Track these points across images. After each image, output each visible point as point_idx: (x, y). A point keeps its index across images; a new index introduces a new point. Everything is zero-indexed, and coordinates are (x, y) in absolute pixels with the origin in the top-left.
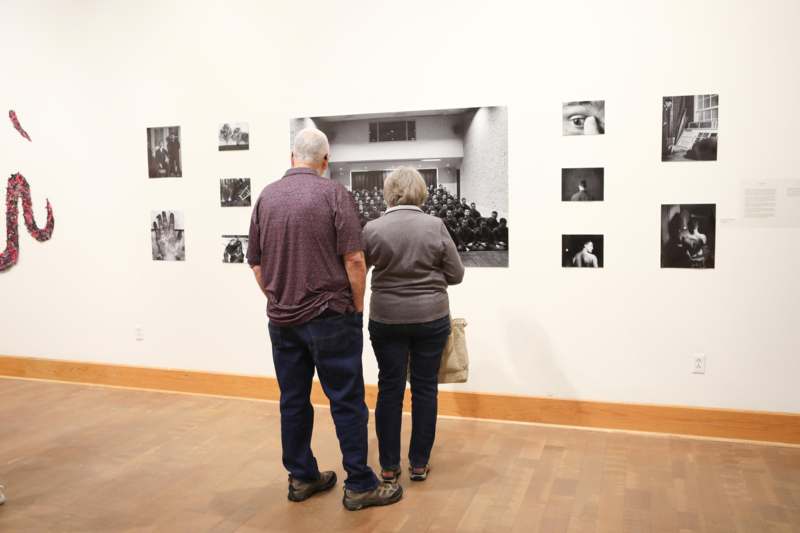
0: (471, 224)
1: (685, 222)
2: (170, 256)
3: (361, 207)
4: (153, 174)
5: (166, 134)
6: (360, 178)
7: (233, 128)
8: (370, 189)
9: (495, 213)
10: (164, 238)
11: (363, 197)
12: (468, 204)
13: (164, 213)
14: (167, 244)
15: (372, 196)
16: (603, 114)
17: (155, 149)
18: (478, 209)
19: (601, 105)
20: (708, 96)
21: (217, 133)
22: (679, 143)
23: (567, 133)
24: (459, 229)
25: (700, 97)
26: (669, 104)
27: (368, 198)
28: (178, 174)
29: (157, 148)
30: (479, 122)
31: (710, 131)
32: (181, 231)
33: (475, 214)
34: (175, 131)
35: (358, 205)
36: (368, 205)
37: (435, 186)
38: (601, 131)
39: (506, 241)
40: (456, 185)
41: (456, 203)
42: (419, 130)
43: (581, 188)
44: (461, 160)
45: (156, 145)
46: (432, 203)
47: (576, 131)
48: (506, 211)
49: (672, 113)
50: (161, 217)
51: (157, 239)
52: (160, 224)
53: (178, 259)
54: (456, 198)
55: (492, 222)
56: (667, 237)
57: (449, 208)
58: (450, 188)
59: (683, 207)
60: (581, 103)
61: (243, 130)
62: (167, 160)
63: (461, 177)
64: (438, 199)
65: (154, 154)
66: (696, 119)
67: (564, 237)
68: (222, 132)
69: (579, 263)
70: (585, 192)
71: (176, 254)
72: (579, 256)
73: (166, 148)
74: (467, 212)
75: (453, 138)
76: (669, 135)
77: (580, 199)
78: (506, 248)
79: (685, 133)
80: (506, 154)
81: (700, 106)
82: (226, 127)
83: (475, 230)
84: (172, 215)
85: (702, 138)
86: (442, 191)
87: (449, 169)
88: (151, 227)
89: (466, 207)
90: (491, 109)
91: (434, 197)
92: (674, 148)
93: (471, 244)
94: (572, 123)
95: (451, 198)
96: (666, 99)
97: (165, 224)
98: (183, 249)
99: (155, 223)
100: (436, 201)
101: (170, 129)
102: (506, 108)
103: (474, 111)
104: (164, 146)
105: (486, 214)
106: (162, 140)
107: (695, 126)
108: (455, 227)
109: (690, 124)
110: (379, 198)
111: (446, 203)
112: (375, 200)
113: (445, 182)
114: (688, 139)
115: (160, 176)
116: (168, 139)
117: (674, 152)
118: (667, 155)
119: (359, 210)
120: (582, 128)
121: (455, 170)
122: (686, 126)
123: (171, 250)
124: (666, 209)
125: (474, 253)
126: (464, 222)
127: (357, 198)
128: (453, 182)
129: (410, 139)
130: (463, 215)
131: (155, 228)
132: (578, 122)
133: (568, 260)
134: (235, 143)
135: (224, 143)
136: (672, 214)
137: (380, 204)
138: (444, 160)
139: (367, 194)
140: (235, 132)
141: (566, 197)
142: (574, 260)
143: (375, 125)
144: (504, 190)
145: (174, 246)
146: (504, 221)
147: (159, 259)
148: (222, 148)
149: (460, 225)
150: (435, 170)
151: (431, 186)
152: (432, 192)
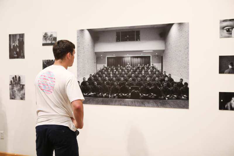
0: (168, 85)
2: (18, 97)
3: (111, 75)
4: (11, 57)
5: (18, 37)
6: (110, 60)
7: (49, 34)
8: (116, 66)
9: (182, 80)
10: (15, 89)
11: (112, 70)
12: (167, 74)
13: (16, 76)
14: (17, 91)
15: (117, 69)
17: (13, 44)
18: (172, 77)
21: (42, 37)
23: (222, 37)
24: (162, 88)
27: (115, 70)
28: (23, 57)
29: (14, 44)
30: (174, 31)
32: (23, 85)
33: (171, 80)
34: (22, 36)
35: (110, 74)
36: (115, 74)
37: (150, 65)
39: (188, 95)
40: (160, 64)
41: (161, 73)
42: (141, 36)
43: (230, 67)
44: (163, 51)
45: (13, 43)
46: (148, 74)
47: (227, 35)
48: (188, 78)
50: (15, 78)
51: (12, 89)
52: (14, 81)
53: (22, 99)
54: (160, 71)
55: (180, 84)
57: (157, 77)
58: (158, 66)
60: (231, 20)
61: (54, 36)
62: (18, 50)
63: (164, 60)
64: (152, 71)
65: (12, 47)
67: (220, 93)
68: (44, 36)
69: (229, 108)
70: (232, 68)
71: (21, 97)
72: (229, 104)
73: (17, 44)
74: (166, 79)
75: (160, 40)
77: (229, 73)
78: (187, 98)
80: (188, 48)
82: (46, 34)
83: (171, 89)
84: (19, 77)
86: (153, 67)
87: (157, 56)
88: (9, 83)
89: (166, 76)
90: (180, 24)
91: (149, 70)
93: (168, 96)
94: (225, 31)
95: (158, 71)
97: (16, 82)
98: (24, 94)
99: (11, 81)
100: (150, 73)
101: (20, 35)
102: (188, 24)
103: (171, 25)
104: (17, 43)
105: (176, 80)
106: (16, 40)
108: (160, 86)
110: (120, 70)
111: (155, 74)
112: (119, 72)
113: (155, 63)
115: (14, 58)
116: (19, 40)
119: (110, 77)
120: (231, 34)
121: (160, 56)
123: (18, 95)
125: (170, 101)
126: (165, 84)
127: (109, 71)
128: (160, 63)
129: (137, 40)
130: (164, 80)
131: (11, 84)
132: (228, 31)
133: (222, 106)
134: (50, 42)
135: (45, 42)
137: (121, 74)
138: (155, 51)
139: (114, 68)
140: (50, 36)
141: (221, 71)
142: (226, 106)
143: (119, 32)
144: (186, 67)
145: (20, 93)
146: (186, 84)
147: (13, 99)
148: (44, 45)
149: (163, 85)
150: (150, 56)
151: (148, 65)
152: (148, 68)
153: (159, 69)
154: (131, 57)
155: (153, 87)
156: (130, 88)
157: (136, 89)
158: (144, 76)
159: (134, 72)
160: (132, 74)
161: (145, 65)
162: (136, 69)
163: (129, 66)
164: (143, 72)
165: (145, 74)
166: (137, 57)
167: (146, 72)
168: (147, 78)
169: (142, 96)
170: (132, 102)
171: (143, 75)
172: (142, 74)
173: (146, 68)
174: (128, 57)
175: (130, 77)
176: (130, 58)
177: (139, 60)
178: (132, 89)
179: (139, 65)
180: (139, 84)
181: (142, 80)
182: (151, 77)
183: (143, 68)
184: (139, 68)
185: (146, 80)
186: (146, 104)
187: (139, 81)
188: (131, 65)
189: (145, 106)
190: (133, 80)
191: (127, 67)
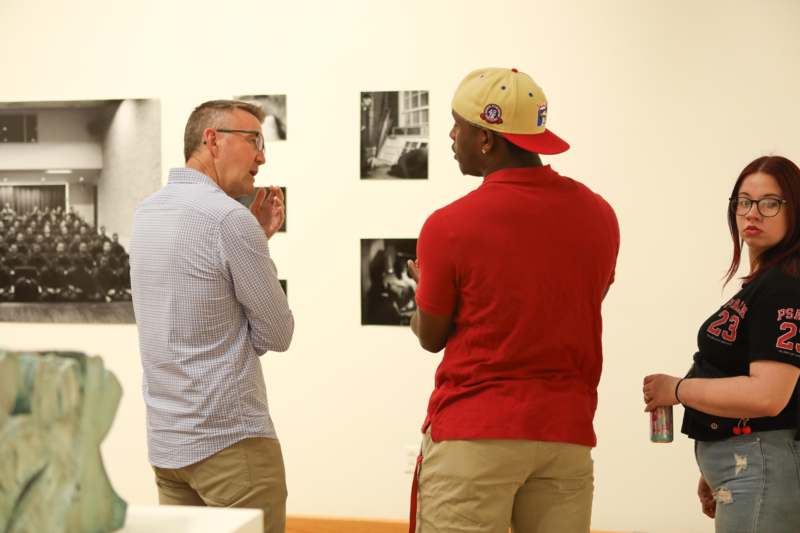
0: (112, 263)
1: (391, 262)
12: (109, 234)
16: (284, 113)
18: (122, 242)
19: (280, 101)
20: (415, 92)
22: (382, 155)
24: (96, 270)
25: (407, 93)
26: (368, 101)
30: (124, 119)
31: (418, 140)
33: (118, 250)
37: (64, 208)
38: (282, 135)
40: (92, 207)
41: (92, 232)
42: (41, 128)
44: (98, 173)
46: (60, 233)
49: (371, 114)
54: (92, 225)
56: (368, 284)
57: (83, 240)
58: (84, 212)
59: (387, 242)
60: (258, 98)
63: (99, 197)
64: (69, 226)
66: (402, 124)
74: (107, 246)
75: (88, 141)
76: (369, 143)
79: (388, 142)
81: (407, 106)
85: (409, 149)
86: (73, 216)
87: (84, 184)
89: (106, 239)
90: (139, 102)
91: (63, 224)
92: (375, 162)
93: (112, 292)
95: (86, 226)
96: (365, 95)
100: (64, 230)
102: (159, 102)
103: (116, 104)
107: (400, 132)
108: (91, 266)
109: (395, 131)
111: (78, 232)
113: (78, 202)
114: (392, 151)
117: (376, 168)
118: (367, 171)
121: (91, 185)
122: (389, 133)
124: (366, 244)
125: (116, 304)
126: (103, 259)
128: (90, 203)
129: (29, 141)
130: (99, 249)
136: (373, 252)
138: (77, 172)
149: (99, 265)
150: (64, 186)
151: (59, 209)
152: (60, 217)
153: (89, 219)
154: (15, 187)
155: (72, 269)
156: (13, 273)
157: (29, 274)
158: (49, 240)
159: (23, 227)
160: (17, 233)
161: (51, 208)
162: (29, 221)
163: (11, 211)
164: (47, 229)
165: (51, 233)
166: (31, 188)
167: (55, 228)
168: (56, 245)
169: (45, 294)
170: (17, 311)
171: (48, 235)
172: (43, 233)
173: (54, 218)
174: (6, 187)
175: (12, 240)
176: (11, 190)
177: (35, 196)
178: (19, 274)
179: (36, 208)
180: (37, 261)
181: (43, 250)
182: (66, 241)
183: (47, 217)
184: (35, 217)
185: (54, 250)
186: (56, 315)
187: (37, 254)
188: (16, 210)
189: (53, 321)
190: (22, 249)
191: (5, 215)
